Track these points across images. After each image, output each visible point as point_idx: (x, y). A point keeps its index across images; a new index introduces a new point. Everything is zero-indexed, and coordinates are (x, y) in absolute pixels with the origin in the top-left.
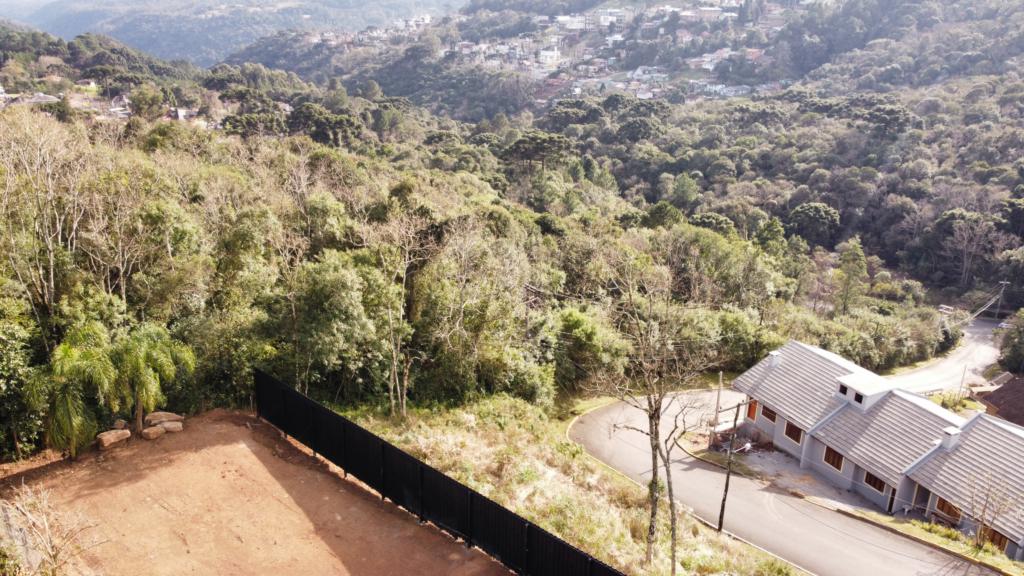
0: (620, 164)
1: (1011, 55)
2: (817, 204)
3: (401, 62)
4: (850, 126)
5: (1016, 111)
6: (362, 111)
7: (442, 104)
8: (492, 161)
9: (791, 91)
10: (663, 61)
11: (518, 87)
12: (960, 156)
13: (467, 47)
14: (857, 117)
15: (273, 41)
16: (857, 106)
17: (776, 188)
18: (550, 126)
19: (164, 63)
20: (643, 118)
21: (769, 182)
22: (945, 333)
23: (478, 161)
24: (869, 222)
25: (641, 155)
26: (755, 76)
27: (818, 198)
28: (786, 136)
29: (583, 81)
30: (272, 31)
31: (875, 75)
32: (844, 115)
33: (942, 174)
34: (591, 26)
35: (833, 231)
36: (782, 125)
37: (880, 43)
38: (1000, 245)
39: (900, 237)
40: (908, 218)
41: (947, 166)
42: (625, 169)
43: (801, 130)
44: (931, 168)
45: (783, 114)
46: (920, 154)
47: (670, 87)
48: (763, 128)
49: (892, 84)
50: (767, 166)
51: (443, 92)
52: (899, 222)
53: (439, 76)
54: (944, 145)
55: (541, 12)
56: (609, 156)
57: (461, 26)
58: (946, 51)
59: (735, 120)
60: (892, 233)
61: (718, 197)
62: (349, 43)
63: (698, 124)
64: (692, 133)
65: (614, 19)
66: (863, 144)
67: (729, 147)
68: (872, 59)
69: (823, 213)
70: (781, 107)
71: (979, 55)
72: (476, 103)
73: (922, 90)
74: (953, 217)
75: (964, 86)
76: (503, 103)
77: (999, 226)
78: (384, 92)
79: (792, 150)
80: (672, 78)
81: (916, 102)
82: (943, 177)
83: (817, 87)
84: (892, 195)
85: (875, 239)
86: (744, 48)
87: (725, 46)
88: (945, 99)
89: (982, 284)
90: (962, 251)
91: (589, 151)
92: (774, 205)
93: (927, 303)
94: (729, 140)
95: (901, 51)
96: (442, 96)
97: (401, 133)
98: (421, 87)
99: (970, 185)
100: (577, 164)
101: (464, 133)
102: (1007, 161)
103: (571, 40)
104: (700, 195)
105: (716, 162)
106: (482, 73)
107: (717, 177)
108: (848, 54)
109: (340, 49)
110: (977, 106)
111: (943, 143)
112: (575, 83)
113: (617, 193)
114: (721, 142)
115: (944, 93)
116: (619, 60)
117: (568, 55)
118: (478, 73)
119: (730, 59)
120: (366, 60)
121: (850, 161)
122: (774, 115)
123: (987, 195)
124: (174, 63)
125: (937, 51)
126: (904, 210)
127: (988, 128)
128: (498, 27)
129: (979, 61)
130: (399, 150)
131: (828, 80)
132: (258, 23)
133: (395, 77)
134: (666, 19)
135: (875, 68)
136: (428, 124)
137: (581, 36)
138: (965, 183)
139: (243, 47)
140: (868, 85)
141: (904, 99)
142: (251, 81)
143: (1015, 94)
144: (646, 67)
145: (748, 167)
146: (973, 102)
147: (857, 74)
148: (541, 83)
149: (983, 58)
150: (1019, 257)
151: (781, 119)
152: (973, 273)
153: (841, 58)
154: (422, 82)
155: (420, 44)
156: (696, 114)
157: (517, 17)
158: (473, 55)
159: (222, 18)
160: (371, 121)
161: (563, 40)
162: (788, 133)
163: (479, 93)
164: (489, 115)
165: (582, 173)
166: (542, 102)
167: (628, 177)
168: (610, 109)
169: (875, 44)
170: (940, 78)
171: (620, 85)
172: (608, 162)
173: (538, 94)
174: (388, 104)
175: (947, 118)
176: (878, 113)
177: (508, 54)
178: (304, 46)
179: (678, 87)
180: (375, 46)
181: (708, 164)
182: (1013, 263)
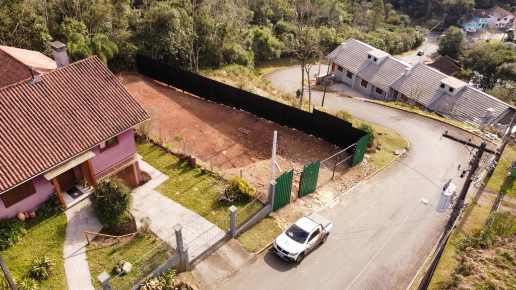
22: (417, 39)
89: (436, 16)
93: (411, 26)
150: (453, 2)
152: (432, 11)
182: (450, 5)
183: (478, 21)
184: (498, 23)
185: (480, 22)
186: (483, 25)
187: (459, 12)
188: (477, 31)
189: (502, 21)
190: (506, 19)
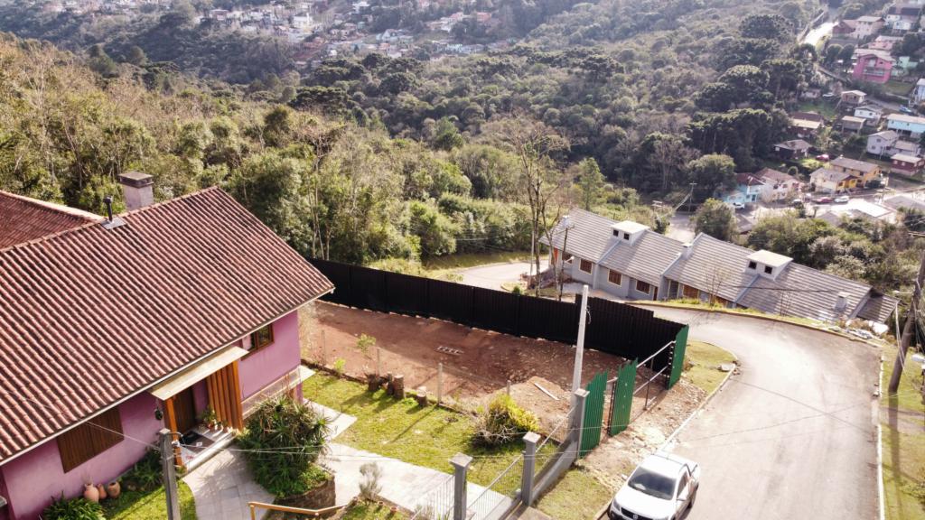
0: (387, 114)
1: (680, 14)
3: (157, 28)
4: (570, 72)
5: (688, 57)
7: (205, 68)
9: (519, 47)
10: (406, 25)
11: (278, 50)
12: (653, 93)
13: (221, 14)
14: (575, 65)
15: (12, 11)
16: (572, 57)
20: (401, 73)
22: (658, 222)
24: (592, 147)
25: (404, 105)
26: (487, 36)
28: (521, 84)
29: (337, 43)
31: (582, 32)
32: (564, 64)
33: (641, 107)
36: (516, 75)
37: (583, 6)
39: (616, 158)
40: (621, 142)
41: (645, 101)
42: (391, 118)
43: (532, 79)
44: (633, 103)
45: (516, 65)
46: (624, 93)
47: (416, 47)
48: (502, 78)
49: (595, 39)
51: (205, 58)
52: (615, 146)
53: (197, 41)
54: (641, 85)
56: (376, 107)
58: (633, 12)
59: (478, 72)
60: (609, 155)
61: (473, 136)
62: (96, 12)
63: (447, 77)
64: (444, 84)
66: (581, 87)
67: (476, 95)
68: (578, 20)
70: (512, 60)
71: (657, 15)
72: (238, 66)
73: (619, 43)
74: (653, 138)
75: (649, 39)
76: (264, 65)
77: (685, 143)
79: (527, 95)
80: (416, 39)
81: (616, 53)
82: (643, 110)
83: (538, 44)
84: (607, 126)
86: (475, 12)
87: (458, 10)
88: (636, 49)
89: (678, 187)
90: (661, 164)
91: (357, 103)
94: (476, 89)
95: (600, 12)
96: (203, 61)
98: (181, 53)
99: (663, 114)
102: (686, 96)
103: (320, 6)
104: (459, 135)
105: (468, 107)
106: (240, 38)
107: (470, 120)
108: (559, 16)
109: (88, 18)
110: (661, 54)
111: (639, 83)
112: (330, 46)
114: (469, 91)
115: (635, 45)
116: (367, 25)
117: (320, 21)
118: (236, 38)
119: (464, 22)
120: (118, 28)
121: (572, 101)
122: (509, 67)
123: (675, 121)
125: (627, 12)
126: (617, 136)
127: (670, 70)
129: (658, 19)
131: (545, 37)
133: (153, 44)
135: (581, 27)
137: (329, 3)
138: (659, 113)
140: (577, 41)
141: (608, 50)
143: (686, 44)
144: (392, 30)
145: (494, 110)
146: (658, 51)
147: (568, 32)
148: (299, 47)
149: (660, 17)
150: (701, 165)
151: (515, 70)
152: (670, 179)
153: (553, 19)
154: (181, 49)
155: (173, 11)
156: (444, 69)
158: (229, 21)
161: (314, 6)
162: (521, 81)
163: (240, 58)
166: (302, 63)
167: (395, 124)
168: (369, 67)
169: (579, 7)
170: (631, 34)
171: (372, 47)
172: (376, 113)
173: (298, 56)
174: (157, 68)
175: (640, 64)
176: (591, 62)
177: (263, 20)
178: (47, 15)
179: (423, 47)
180: (125, 15)
181: (461, 110)
182: (698, 169)
183: (744, 192)
184: (775, 191)
185: (748, 193)
186: (754, 196)
187: (714, 179)
188: (746, 206)
189: (780, 189)
190: (785, 186)
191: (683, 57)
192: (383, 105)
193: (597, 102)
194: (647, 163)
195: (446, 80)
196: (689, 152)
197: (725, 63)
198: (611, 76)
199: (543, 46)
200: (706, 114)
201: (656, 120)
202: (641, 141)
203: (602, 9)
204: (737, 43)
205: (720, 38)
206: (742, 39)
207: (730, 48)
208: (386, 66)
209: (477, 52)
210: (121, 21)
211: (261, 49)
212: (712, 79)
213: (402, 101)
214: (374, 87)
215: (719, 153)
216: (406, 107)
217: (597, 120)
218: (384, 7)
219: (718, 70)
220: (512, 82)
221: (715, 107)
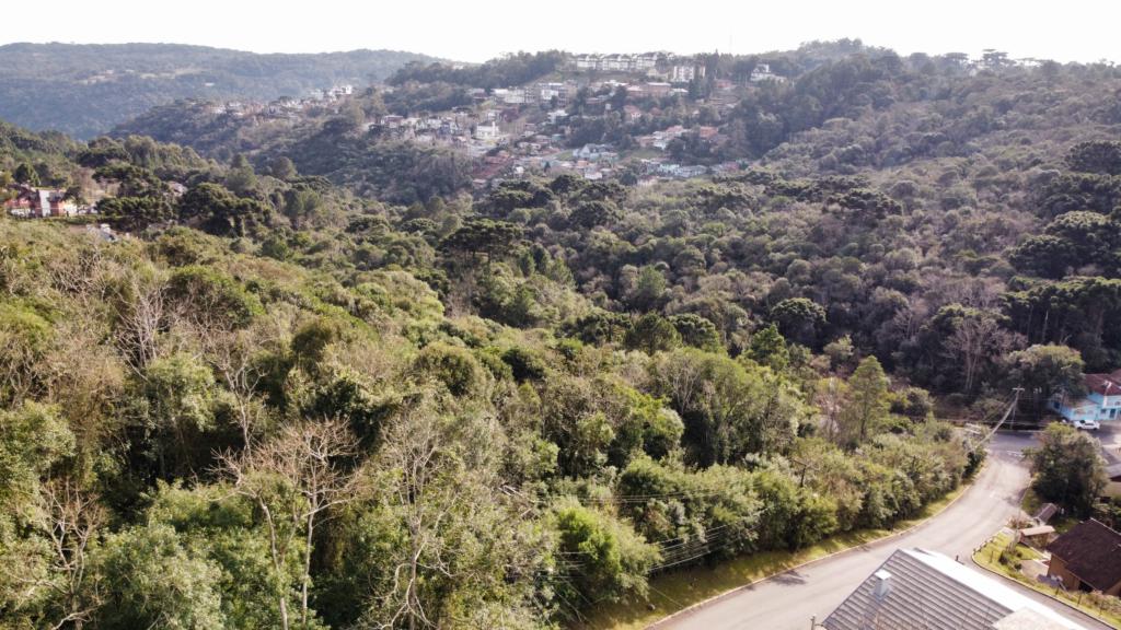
0: (575, 254)
1: (971, 136)
2: (801, 300)
3: (319, 136)
4: (825, 211)
5: (993, 195)
6: (272, 191)
7: (367, 183)
8: (429, 253)
9: (754, 173)
10: (610, 139)
11: (453, 165)
12: (944, 244)
13: (395, 120)
14: (831, 201)
15: (169, 111)
16: (826, 188)
17: (751, 282)
18: (493, 209)
19: (31, 134)
20: (597, 202)
21: (743, 275)
23: (412, 252)
24: (856, 318)
25: (597, 243)
26: (711, 155)
27: (801, 293)
28: (756, 223)
29: (524, 159)
30: (168, 100)
31: (836, 155)
32: (815, 198)
33: (928, 264)
34: (531, 101)
35: (820, 330)
36: (749, 210)
37: (838, 122)
38: (1006, 345)
39: (893, 336)
40: (900, 314)
42: (580, 259)
43: (772, 216)
44: (916, 258)
45: (749, 197)
46: (903, 242)
47: (622, 167)
48: (731, 214)
49: (855, 165)
50: (738, 256)
51: (368, 170)
52: (891, 318)
53: (363, 152)
54: (926, 233)
55: (476, 85)
56: (562, 245)
57: (387, 98)
58: (906, 132)
59: (698, 204)
60: (883, 331)
61: (689, 292)
62: (258, 115)
63: (657, 208)
64: (653, 218)
65: (557, 93)
66: (840, 230)
67: (695, 234)
68: (832, 139)
69: (808, 310)
70: (746, 190)
71: (939, 136)
72: (406, 182)
74: (951, 313)
75: (933, 169)
76: (437, 183)
77: (1001, 323)
78: (299, 170)
79: (765, 238)
80: (622, 157)
81: (888, 185)
82: (931, 268)
83: (778, 168)
84: (879, 289)
85: (866, 338)
86: (698, 125)
87: (677, 123)
88: (916, 181)
89: (992, 390)
90: (964, 353)
91: (539, 239)
92: (751, 300)
93: (937, 415)
94: (695, 227)
95: (861, 130)
96: (367, 174)
97: (319, 217)
98: (343, 164)
99: (962, 277)
100: (527, 255)
101: (393, 218)
102: (995, 250)
103: (509, 115)
104: (669, 290)
105: (683, 252)
106: (412, 149)
107: (686, 269)
108: (806, 133)
109: (249, 121)
110: (953, 189)
111: (924, 229)
112: (516, 162)
113: (574, 287)
114: (685, 229)
115: (914, 176)
116: (564, 137)
117: (507, 131)
118: (407, 149)
119: (683, 137)
120: (277, 134)
121: (829, 250)
122: (740, 198)
123: (982, 288)
124: (44, 135)
125: (897, 132)
126: (894, 304)
127: (968, 212)
128: (429, 100)
129: (940, 142)
130: (316, 239)
131: (788, 160)
132: (151, 91)
133: (312, 153)
134: (612, 94)
135: (836, 148)
136: (351, 206)
137: (520, 111)
138: (956, 274)
139: (132, 117)
140: (831, 166)
141: (877, 181)
142: (138, 157)
143: (988, 177)
144: (593, 145)
145: (718, 258)
146: (948, 185)
147: (817, 154)
148: (478, 161)
149: (945, 140)
150: (1029, 359)
151: (748, 203)
152: (980, 378)
153: (799, 137)
154: (344, 159)
155: (340, 116)
156: (654, 197)
157: (450, 88)
158: (402, 129)
159: (108, 84)
160: (283, 204)
161: (502, 115)
162: (758, 219)
163: (409, 172)
164: (422, 196)
165: (533, 264)
166: (480, 182)
167: (584, 269)
168: (558, 191)
169: (832, 123)
171: (566, 165)
172: (561, 252)
173: (476, 173)
174: (303, 184)
175: (923, 202)
176: (854, 198)
177: (441, 128)
178: (206, 117)
179: (630, 167)
180: (288, 118)
181: (673, 255)
182: (1023, 366)
183: (1099, 404)
185: (1104, 406)
186: (1114, 411)
187: (1048, 382)
188: (1101, 426)
191: (985, 195)
192: (571, 243)
193: (863, 252)
194: (942, 349)
195: (655, 213)
196: (1007, 339)
197: (1051, 206)
198: (884, 217)
199: (784, 172)
200: (1030, 281)
201: (954, 286)
202: (930, 316)
203: (863, 126)
204: (1067, 179)
205: (1038, 170)
206: (1075, 174)
207: (1056, 185)
208: (580, 191)
209: (698, 176)
210: (281, 126)
211: (434, 163)
212: (1032, 228)
213: (596, 238)
214: (561, 219)
215: (1057, 344)
216: (600, 247)
217: (865, 280)
218: (585, 117)
219: (1040, 216)
220: (744, 220)
221: (1041, 270)
